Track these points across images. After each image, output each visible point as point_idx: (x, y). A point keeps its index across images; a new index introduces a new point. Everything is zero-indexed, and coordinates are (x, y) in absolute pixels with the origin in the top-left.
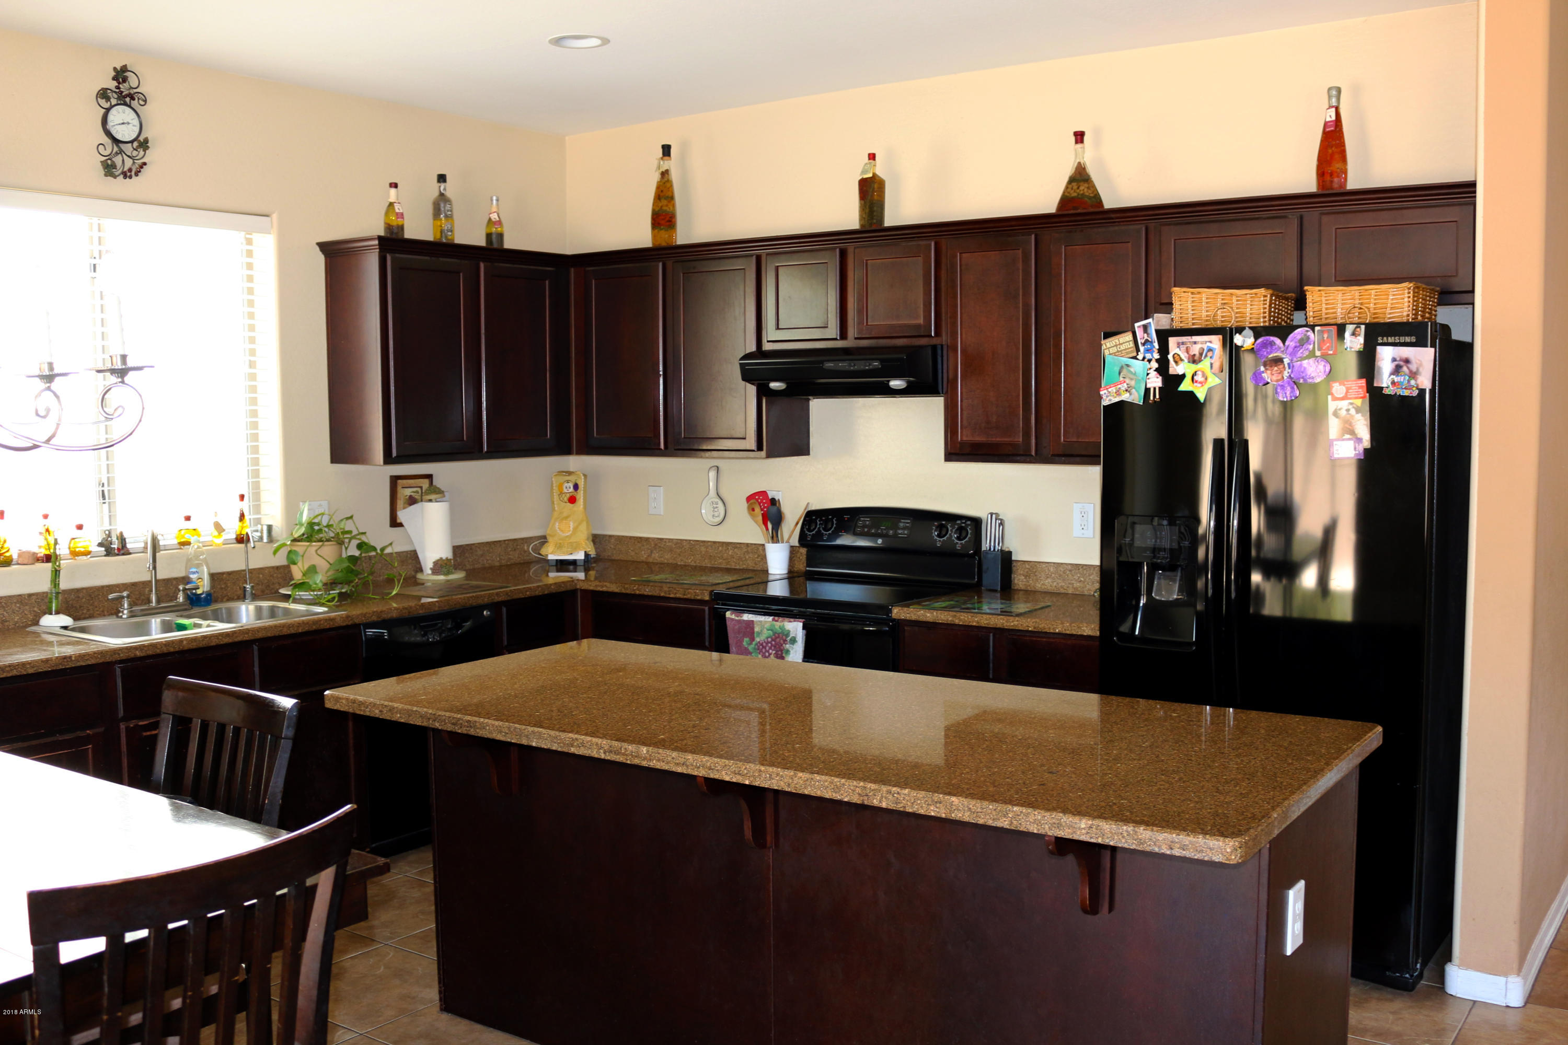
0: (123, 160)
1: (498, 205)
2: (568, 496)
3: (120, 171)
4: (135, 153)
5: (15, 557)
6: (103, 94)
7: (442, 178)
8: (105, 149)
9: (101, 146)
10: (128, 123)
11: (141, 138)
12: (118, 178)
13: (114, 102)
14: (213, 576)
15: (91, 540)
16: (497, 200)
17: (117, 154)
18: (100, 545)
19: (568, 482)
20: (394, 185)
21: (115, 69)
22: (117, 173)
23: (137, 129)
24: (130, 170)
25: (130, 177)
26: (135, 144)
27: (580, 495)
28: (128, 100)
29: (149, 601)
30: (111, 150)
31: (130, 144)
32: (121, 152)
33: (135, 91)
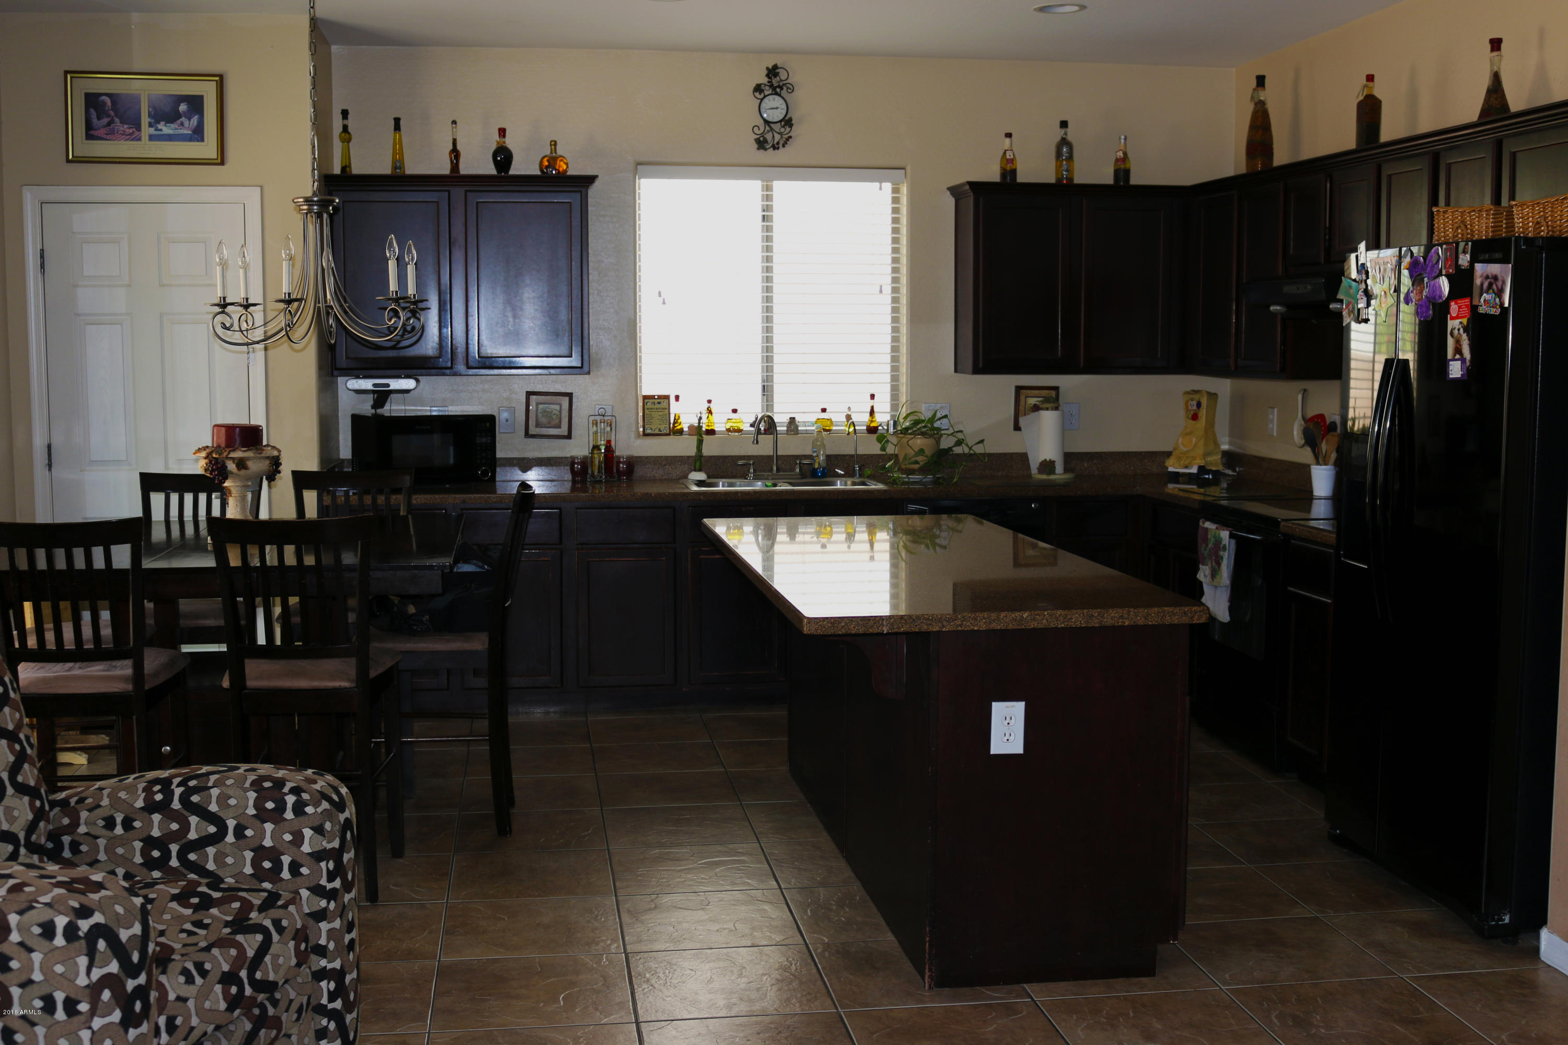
0: (773, 136)
1: (1125, 143)
2: (1192, 412)
3: (771, 145)
4: (782, 130)
5: (686, 429)
6: (758, 89)
7: (1064, 124)
8: (759, 129)
9: (756, 127)
10: (777, 108)
11: (787, 118)
12: (768, 150)
13: (767, 93)
14: (828, 457)
15: (745, 421)
16: (1125, 139)
17: (768, 132)
18: (752, 425)
19: (1192, 400)
20: (1009, 135)
21: (767, 68)
22: (768, 147)
23: (784, 112)
24: (778, 143)
25: (778, 148)
26: (783, 123)
27: (1203, 413)
28: (778, 90)
29: (772, 470)
30: (763, 130)
31: (779, 124)
32: (772, 129)
33: (784, 82)
